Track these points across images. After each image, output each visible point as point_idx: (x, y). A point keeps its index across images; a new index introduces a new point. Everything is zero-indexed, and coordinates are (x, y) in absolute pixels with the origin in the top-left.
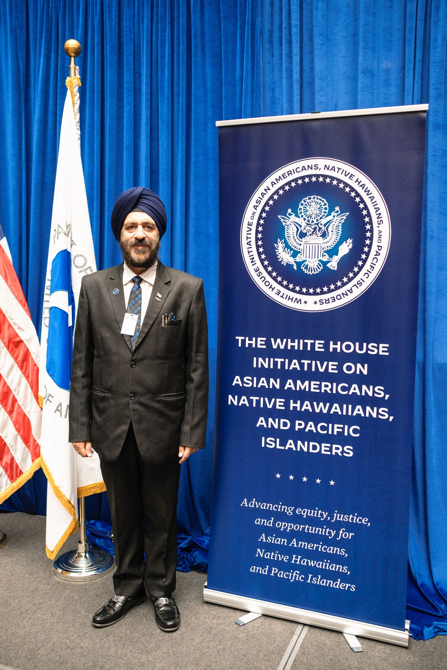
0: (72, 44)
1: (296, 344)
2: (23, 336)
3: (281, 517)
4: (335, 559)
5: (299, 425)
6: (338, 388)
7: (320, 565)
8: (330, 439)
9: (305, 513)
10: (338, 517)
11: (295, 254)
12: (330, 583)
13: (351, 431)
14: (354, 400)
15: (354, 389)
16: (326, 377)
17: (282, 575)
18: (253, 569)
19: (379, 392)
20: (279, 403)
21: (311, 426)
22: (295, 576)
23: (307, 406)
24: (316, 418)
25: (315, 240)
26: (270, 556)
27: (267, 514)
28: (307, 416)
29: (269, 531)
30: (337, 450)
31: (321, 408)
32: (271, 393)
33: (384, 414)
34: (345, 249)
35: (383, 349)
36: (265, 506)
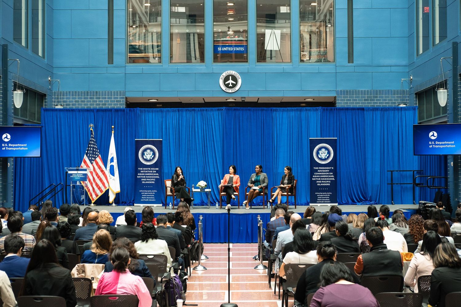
0: (113, 127)
1: (147, 169)
2: (104, 170)
3: (145, 192)
4: (153, 197)
5: (147, 179)
6: (152, 174)
7: (150, 198)
8: (151, 181)
9: (148, 191)
10: (153, 191)
11: (146, 157)
12: (152, 200)
13: (154, 180)
14: (154, 176)
15: (154, 174)
16: (151, 173)
17: (145, 200)
18: (142, 200)
19: (157, 174)
20: (144, 177)
21: (149, 180)
22: (147, 200)
23: (148, 177)
24: (149, 178)
25: (149, 155)
26: (144, 198)
27: (143, 192)
28: (148, 178)
29: (143, 194)
30: (152, 182)
31: (150, 177)
32: (143, 176)
33: (158, 177)
34: (153, 156)
35: (158, 169)
36: (143, 191)
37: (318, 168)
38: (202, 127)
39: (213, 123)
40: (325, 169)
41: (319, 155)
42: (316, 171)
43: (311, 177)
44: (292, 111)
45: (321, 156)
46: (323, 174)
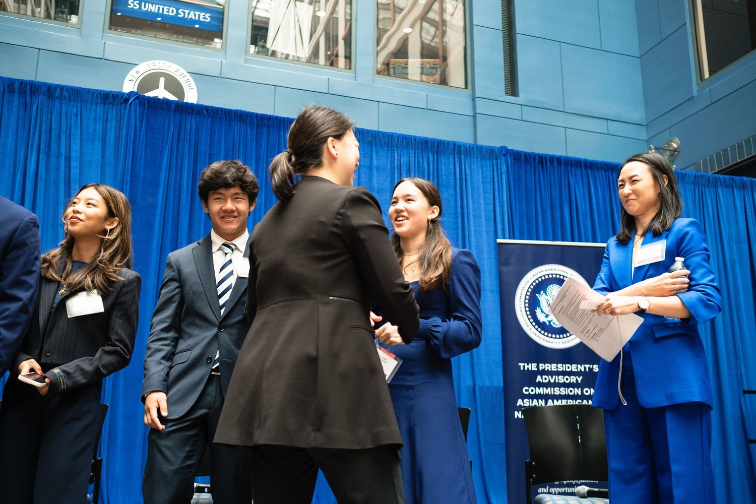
37: (538, 367)
38: (22, 160)
39: (75, 147)
40: (564, 373)
41: (538, 311)
42: (530, 378)
43: (510, 407)
44: (407, 149)
45: (547, 316)
46: (557, 391)
